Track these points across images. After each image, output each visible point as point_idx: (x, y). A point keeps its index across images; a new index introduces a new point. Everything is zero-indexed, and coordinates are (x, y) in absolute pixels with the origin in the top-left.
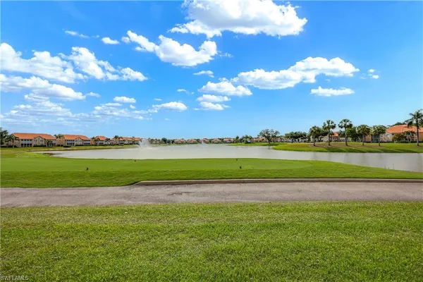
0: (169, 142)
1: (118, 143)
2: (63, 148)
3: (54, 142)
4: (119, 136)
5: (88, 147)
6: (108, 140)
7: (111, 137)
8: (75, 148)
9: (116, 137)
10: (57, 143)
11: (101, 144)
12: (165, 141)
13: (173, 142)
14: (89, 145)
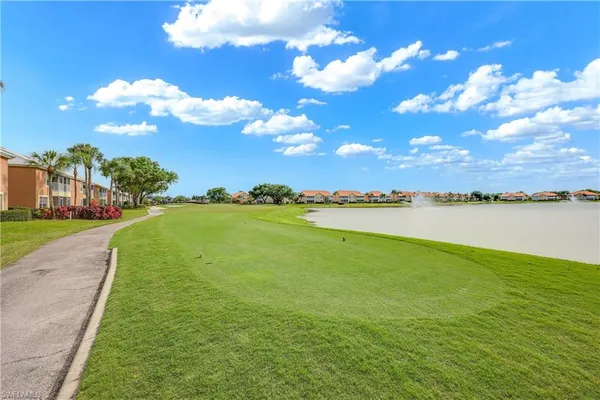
0: (487, 198)
1: (396, 199)
2: (337, 205)
3: (330, 199)
4: (398, 190)
5: (361, 205)
6: (383, 196)
7: (388, 193)
8: (348, 205)
9: (393, 192)
10: (334, 199)
11: (376, 202)
12: (478, 197)
13: (496, 198)
14: (362, 201)
